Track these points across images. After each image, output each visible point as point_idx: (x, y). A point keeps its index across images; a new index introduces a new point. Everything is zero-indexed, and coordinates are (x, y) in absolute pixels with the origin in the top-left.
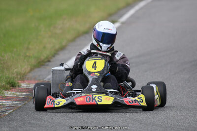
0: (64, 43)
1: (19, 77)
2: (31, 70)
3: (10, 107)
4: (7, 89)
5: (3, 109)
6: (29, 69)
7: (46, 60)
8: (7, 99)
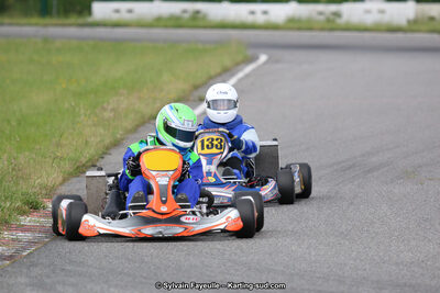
0: (119, 136)
1: (44, 192)
2: (64, 180)
3: (31, 243)
4: (24, 213)
5: (18, 246)
6: (60, 179)
7: (90, 164)
8: (24, 229)
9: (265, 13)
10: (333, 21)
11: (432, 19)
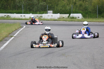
9: (24, 16)
10: (40, 18)
11: (64, 18)
